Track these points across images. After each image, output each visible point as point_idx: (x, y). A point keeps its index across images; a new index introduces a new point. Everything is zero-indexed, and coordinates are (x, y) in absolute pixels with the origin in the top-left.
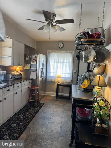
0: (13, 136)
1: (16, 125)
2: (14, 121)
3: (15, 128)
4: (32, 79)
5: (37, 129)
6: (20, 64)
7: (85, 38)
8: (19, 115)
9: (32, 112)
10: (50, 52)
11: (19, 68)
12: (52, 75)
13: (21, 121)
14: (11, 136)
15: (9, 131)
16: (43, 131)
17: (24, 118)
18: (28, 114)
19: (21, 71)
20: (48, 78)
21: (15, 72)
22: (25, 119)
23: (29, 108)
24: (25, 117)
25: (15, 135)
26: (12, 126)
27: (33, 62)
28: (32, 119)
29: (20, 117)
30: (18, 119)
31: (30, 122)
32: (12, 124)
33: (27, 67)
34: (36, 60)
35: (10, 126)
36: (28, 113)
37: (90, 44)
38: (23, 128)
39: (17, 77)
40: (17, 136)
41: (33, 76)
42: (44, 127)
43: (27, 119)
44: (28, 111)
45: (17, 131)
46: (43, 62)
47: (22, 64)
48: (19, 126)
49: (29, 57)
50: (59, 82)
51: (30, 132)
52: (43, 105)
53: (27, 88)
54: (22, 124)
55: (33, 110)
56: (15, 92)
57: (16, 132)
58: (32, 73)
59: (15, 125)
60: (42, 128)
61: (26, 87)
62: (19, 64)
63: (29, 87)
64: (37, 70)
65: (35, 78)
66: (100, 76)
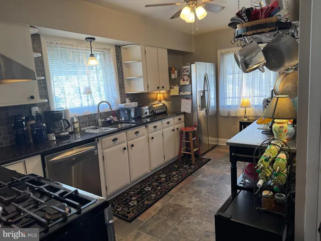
0: (142, 203)
1: (152, 189)
2: (149, 183)
3: (149, 193)
4: (184, 113)
5: (182, 199)
6: (161, 88)
7: (242, 23)
8: (160, 174)
9: (183, 172)
10: (222, 54)
11: (161, 95)
12: (229, 102)
13: (161, 183)
14: (140, 203)
15: (140, 195)
16: (191, 202)
17: (166, 180)
18: (175, 175)
19: (165, 100)
20: (221, 109)
21: (157, 102)
22: (168, 181)
23: (180, 166)
24: (169, 178)
25: (146, 202)
26: (145, 189)
27: (184, 80)
28: (179, 183)
29: (161, 178)
30: (157, 180)
31: (174, 187)
32: (145, 187)
33: (175, 91)
34: (190, 76)
35: (143, 189)
36: (175, 173)
37: (260, 31)
38: (161, 194)
39: (157, 112)
40: (148, 204)
41: (186, 107)
42: (195, 197)
43: (171, 182)
44: (176, 170)
45: (151, 197)
46: (205, 78)
47: (163, 87)
48: (155, 190)
49: (176, 71)
50: (246, 117)
51: (170, 201)
52: (208, 161)
53: (173, 130)
54: (161, 189)
55: (186, 168)
56: (151, 135)
57: (148, 199)
58: (183, 101)
59: (150, 189)
60: (191, 198)
61: (172, 128)
62: (158, 88)
63: (178, 129)
64: (192, 94)
65: (189, 111)
66: (278, 97)
